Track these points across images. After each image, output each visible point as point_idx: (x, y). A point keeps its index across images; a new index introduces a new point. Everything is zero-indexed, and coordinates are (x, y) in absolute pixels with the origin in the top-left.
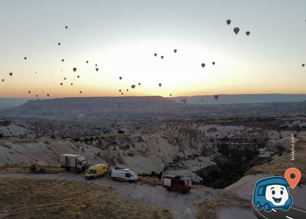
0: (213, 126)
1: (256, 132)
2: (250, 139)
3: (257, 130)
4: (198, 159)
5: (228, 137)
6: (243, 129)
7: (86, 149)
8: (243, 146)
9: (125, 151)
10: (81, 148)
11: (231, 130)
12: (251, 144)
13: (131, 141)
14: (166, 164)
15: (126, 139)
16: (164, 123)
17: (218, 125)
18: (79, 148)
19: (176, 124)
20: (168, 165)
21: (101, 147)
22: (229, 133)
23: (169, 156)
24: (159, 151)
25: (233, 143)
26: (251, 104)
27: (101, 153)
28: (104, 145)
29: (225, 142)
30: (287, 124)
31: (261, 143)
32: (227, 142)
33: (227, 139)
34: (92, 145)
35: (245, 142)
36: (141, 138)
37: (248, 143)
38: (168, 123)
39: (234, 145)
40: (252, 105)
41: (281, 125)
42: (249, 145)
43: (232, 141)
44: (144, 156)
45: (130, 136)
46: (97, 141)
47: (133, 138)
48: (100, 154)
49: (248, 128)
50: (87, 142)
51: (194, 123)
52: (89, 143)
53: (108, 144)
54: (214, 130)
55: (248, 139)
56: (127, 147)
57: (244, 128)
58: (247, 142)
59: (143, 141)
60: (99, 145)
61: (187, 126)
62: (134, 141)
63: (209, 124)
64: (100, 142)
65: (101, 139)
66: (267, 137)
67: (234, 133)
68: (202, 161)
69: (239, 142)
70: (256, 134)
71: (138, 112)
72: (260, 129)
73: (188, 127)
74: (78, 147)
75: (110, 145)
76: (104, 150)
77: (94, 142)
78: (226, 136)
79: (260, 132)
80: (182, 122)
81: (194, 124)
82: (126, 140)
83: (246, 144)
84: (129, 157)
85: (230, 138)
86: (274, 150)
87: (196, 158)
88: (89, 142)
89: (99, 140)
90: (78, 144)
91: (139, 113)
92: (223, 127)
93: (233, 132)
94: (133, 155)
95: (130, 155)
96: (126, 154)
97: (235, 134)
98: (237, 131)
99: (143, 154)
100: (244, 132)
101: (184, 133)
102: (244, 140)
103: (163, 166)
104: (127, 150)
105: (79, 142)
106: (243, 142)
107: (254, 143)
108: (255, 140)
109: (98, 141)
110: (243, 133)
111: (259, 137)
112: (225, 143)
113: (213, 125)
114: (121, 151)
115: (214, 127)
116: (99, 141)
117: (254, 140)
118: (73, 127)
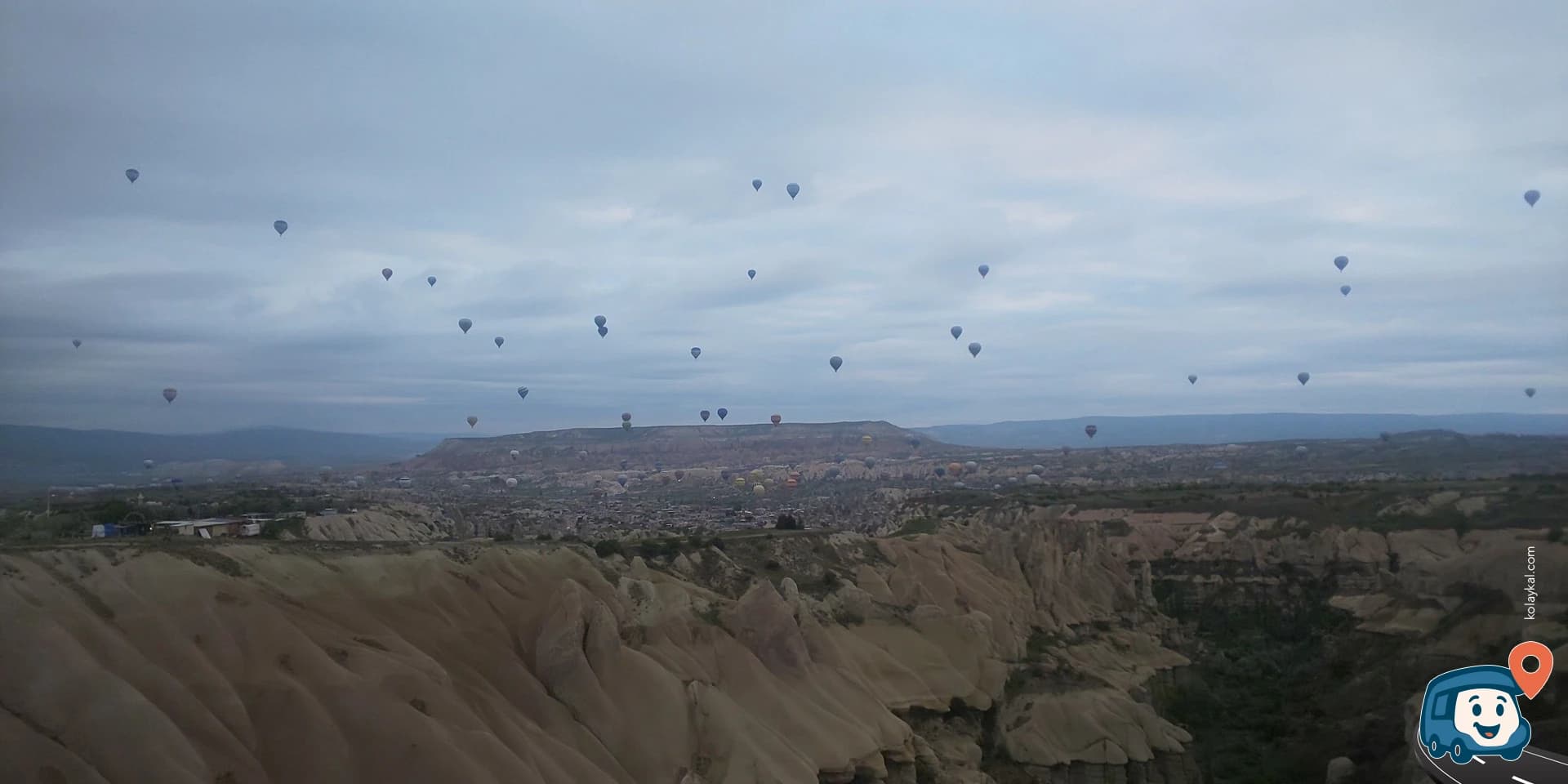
0: (1112, 514)
1: (1289, 534)
2: (1266, 561)
3: (1290, 529)
4: (1112, 639)
5: (1177, 554)
6: (1232, 525)
7: (650, 588)
8: (1242, 589)
9: (821, 600)
10: (625, 581)
11: (1184, 530)
12: (1272, 581)
13: (838, 561)
14: (1012, 662)
15: (816, 550)
16: (914, 506)
17: (1132, 511)
18: (616, 584)
19: (960, 511)
20: (1023, 667)
21: (715, 584)
22: (1180, 542)
23: (1008, 625)
24: (964, 604)
25: (1198, 579)
26: (1204, 446)
27: (722, 608)
28: (729, 572)
29: (1167, 574)
30: (1406, 505)
31: (1309, 578)
32: (1174, 572)
33: (1175, 560)
34: (676, 573)
35: (1247, 574)
36: (877, 550)
37: (1259, 579)
38: (930, 506)
39: (1205, 584)
40: (1211, 449)
41: (1380, 507)
42: (1264, 585)
43: (1196, 572)
44: (908, 624)
45: (828, 538)
46: (697, 557)
47: (843, 547)
48: (717, 612)
49: (1253, 521)
50: (654, 561)
51: (1034, 504)
52: (659, 563)
53: (745, 570)
54: (1121, 529)
55: (1260, 563)
56: (829, 584)
57: (1239, 520)
58: (1257, 572)
59: (884, 559)
60: (706, 573)
61: (1009, 514)
62: (847, 560)
63: (1096, 506)
64: (709, 559)
65: (715, 549)
66: (1336, 555)
67: (1200, 539)
68: (1128, 646)
69: (1223, 574)
70: (1286, 540)
71: (813, 475)
72: (1304, 523)
73: (1014, 518)
74: (614, 579)
75: (753, 573)
76: (731, 598)
77: (682, 560)
78: (1166, 553)
79: (1304, 534)
80: (983, 503)
81: (1036, 507)
82: (814, 555)
83: (1254, 582)
84: (840, 628)
85: (1186, 559)
86: (1442, 600)
87: (1104, 635)
88: (659, 561)
89: (704, 549)
90: (610, 566)
91: (814, 478)
92: (1156, 516)
93: (1198, 534)
94: (859, 621)
95: (848, 618)
96: (826, 615)
97: (1203, 544)
98: (1213, 531)
99: (901, 614)
100: (1241, 534)
101: (1047, 531)
102: (1240, 564)
103: (1000, 671)
104: (830, 595)
105: (618, 558)
106: (1242, 575)
107: (1283, 577)
108: (1286, 567)
109: (701, 553)
110: (1237, 537)
111: (1302, 552)
112: (1167, 577)
113: (1111, 510)
114: (806, 602)
115: (1115, 517)
116: (703, 557)
117: (1280, 565)
118: (592, 525)
